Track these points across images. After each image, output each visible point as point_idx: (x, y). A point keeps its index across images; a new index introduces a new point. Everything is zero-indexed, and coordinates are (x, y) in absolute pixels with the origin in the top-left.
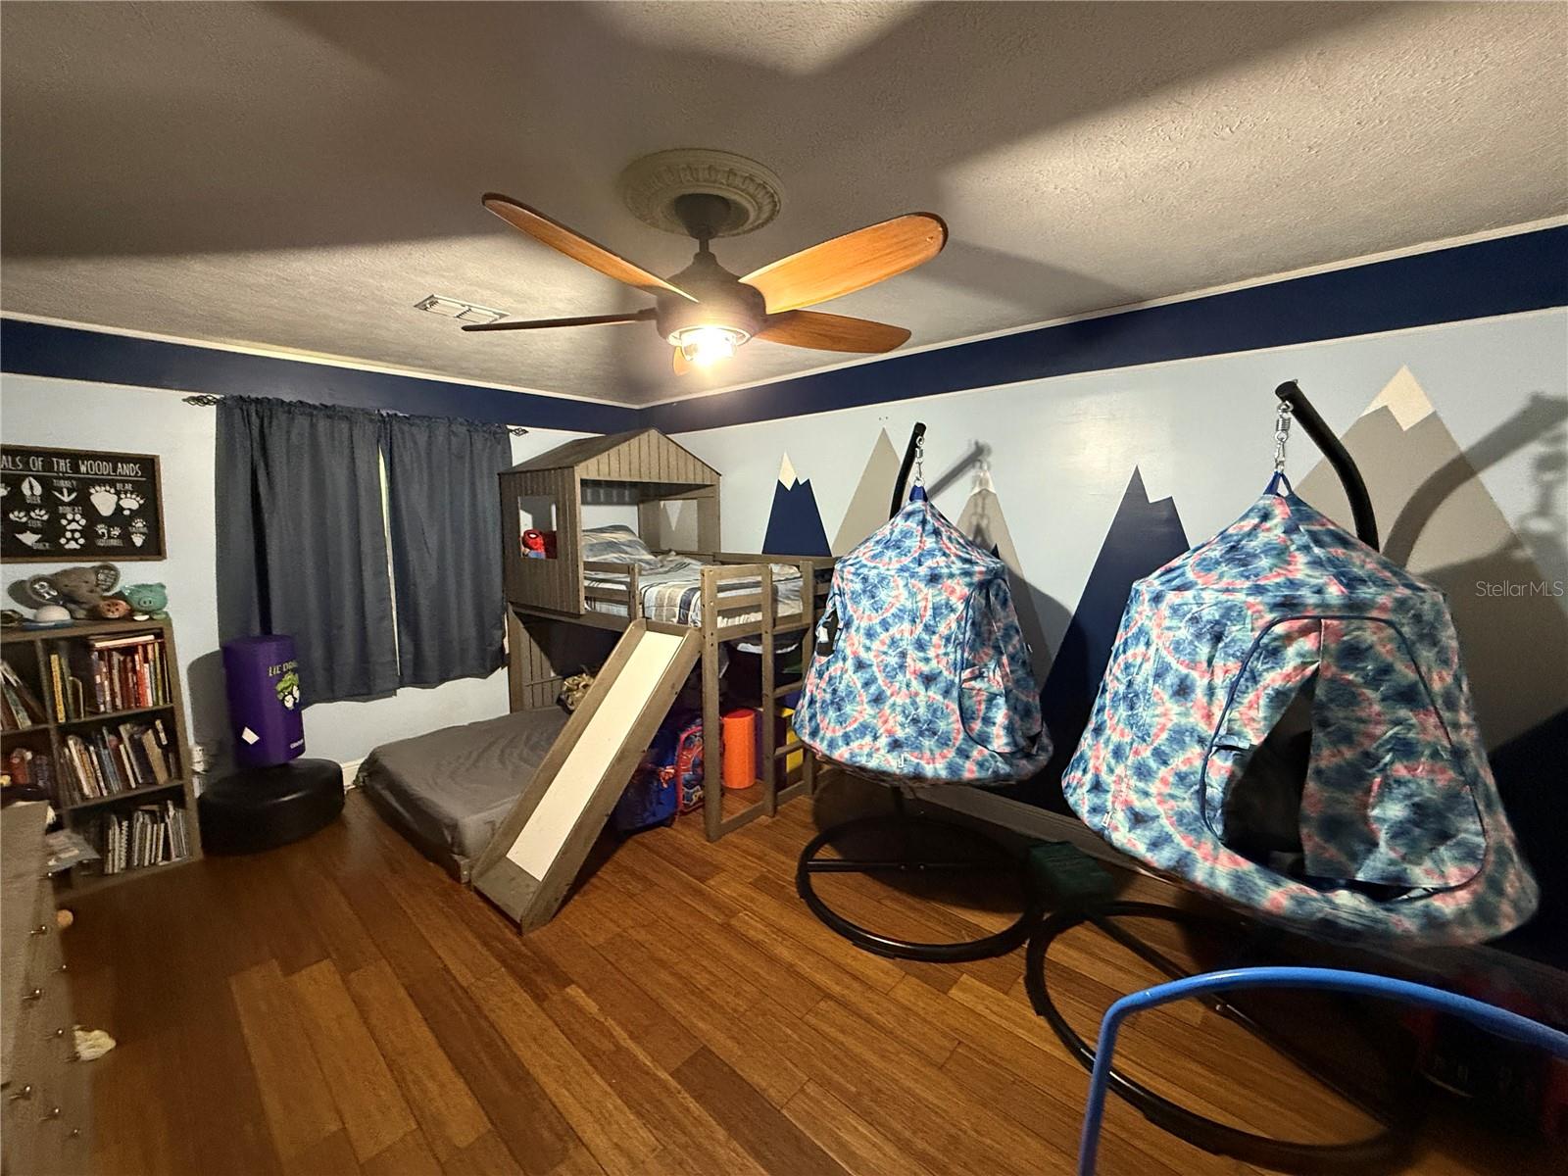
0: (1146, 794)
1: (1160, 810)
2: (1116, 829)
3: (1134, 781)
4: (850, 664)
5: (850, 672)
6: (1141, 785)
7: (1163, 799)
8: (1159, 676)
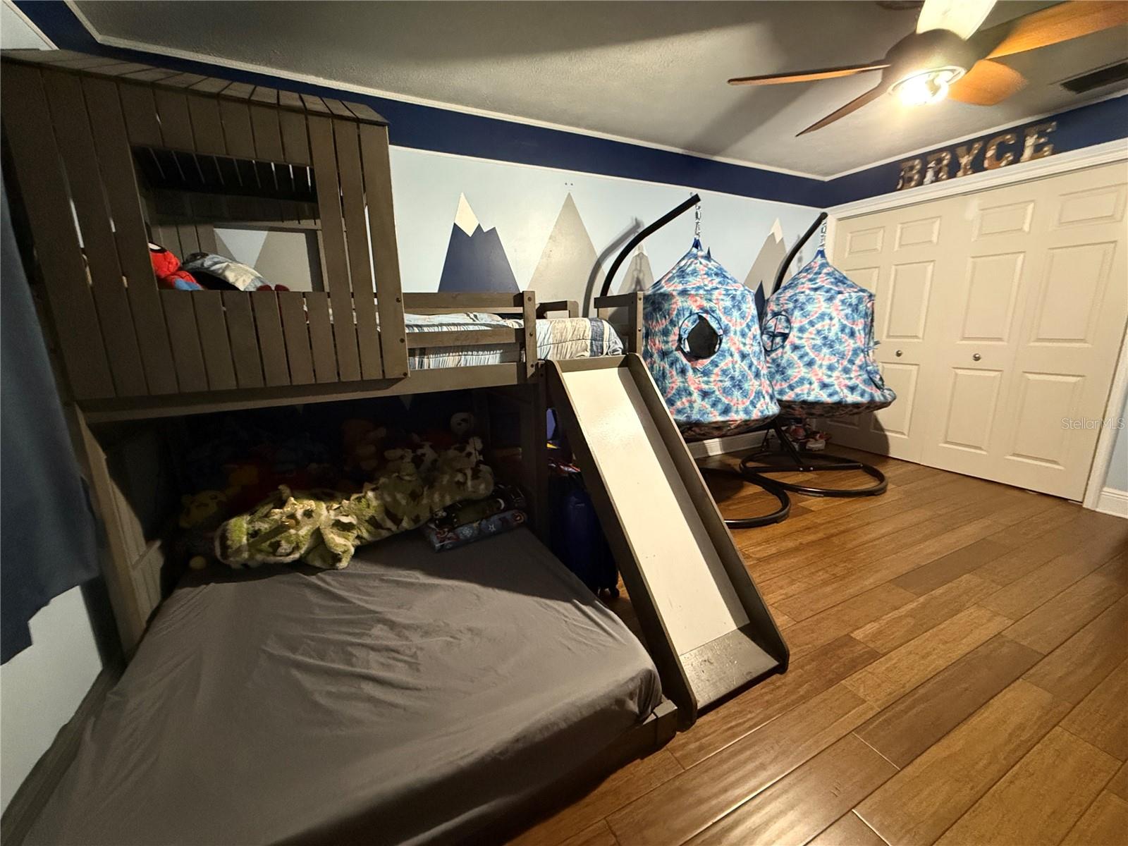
0: (851, 378)
1: (858, 382)
2: (847, 397)
3: (845, 376)
4: (737, 357)
5: (739, 362)
6: (848, 376)
7: (857, 377)
8: (843, 330)
